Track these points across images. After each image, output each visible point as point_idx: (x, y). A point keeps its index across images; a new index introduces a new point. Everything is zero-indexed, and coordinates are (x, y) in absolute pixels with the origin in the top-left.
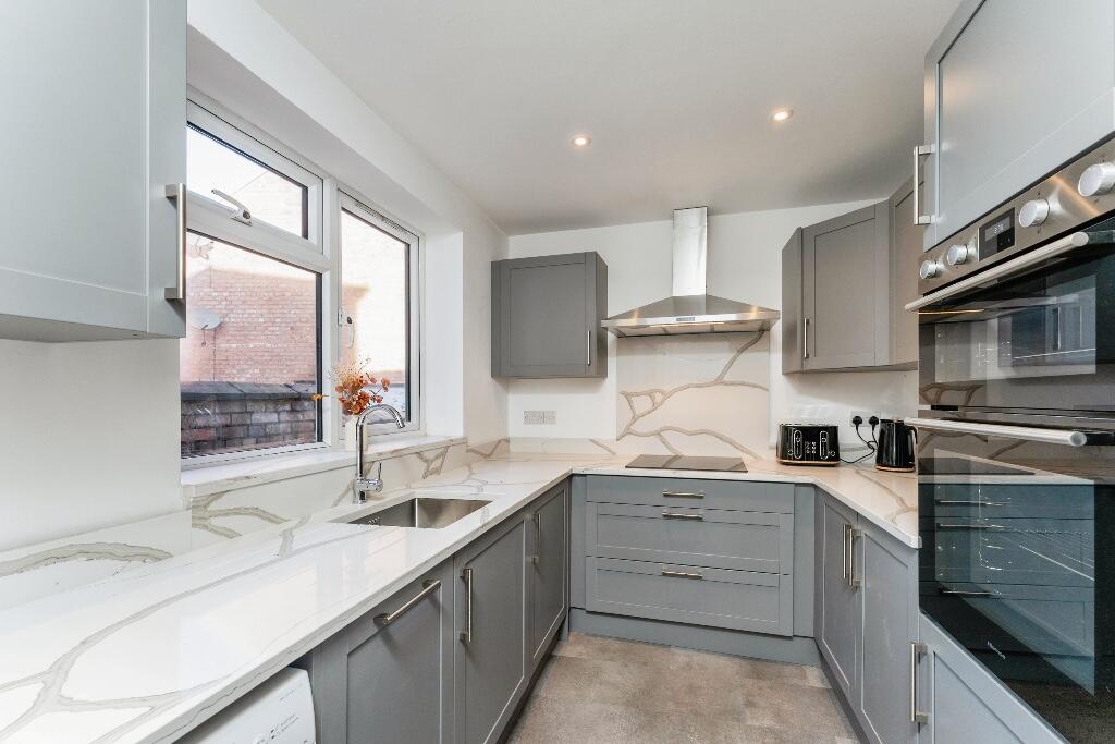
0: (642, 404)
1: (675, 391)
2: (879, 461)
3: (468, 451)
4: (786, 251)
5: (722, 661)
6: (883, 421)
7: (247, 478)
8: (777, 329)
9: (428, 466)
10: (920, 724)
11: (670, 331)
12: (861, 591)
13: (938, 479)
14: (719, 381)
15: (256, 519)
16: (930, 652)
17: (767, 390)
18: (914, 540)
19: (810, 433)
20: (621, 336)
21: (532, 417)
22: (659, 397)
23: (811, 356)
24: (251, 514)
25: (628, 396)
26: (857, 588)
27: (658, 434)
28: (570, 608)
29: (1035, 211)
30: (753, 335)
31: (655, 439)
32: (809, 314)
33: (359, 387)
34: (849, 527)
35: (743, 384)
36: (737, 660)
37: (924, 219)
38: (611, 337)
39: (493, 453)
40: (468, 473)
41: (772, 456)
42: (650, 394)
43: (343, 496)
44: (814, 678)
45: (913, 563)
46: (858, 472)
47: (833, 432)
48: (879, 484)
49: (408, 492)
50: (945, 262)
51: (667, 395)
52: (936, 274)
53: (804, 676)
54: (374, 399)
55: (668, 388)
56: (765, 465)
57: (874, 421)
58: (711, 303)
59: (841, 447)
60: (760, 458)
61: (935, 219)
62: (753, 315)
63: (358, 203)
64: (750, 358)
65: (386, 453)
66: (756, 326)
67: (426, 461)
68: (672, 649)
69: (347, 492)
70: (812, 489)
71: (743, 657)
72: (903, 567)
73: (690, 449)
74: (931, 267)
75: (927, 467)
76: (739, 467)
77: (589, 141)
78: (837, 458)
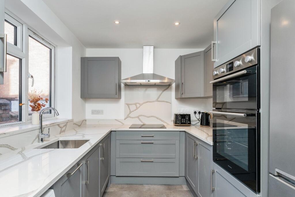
0: (133, 108)
1: (144, 103)
2: (201, 124)
3: (74, 124)
4: (176, 62)
5: (159, 186)
6: (202, 113)
7: (5, 134)
8: (174, 85)
9: (61, 129)
10: (213, 191)
11: (142, 84)
12: (198, 159)
13: (218, 128)
14: (157, 100)
15: (7, 148)
16: (215, 172)
17: (171, 103)
18: (212, 143)
19: (183, 116)
20: (126, 85)
21: (94, 112)
22: (138, 105)
23: (183, 94)
24: (5, 147)
25: (128, 105)
26: (197, 159)
27: (138, 117)
28: (111, 176)
29: (237, 63)
30: (167, 86)
31: (137, 119)
32: (183, 81)
33: (38, 101)
34: (195, 142)
35: (164, 101)
36: (163, 186)
37: (214, 60)
38: (122, 85)
39: (81, 124)
40: (75, 132)
41: (172, 124)
42: (135, 104)
43: (35, 140)
44: (185, 188)
45: (211, 149)
46: (196, 127)
47: (189, 116)
48: (202, 130)
49: (57, 138)
50: (219, 72)
51: (141, 105)
52: (217, 75)
53: (182, 188)
54: (42, 105)
55: (141, 103)
56: (171, 126)
57: (199, 113)
58: (154, 76)
59: (191, 120)
60: (169, 124)
61: (216, 60)
62: (166, 81)
63: (35, 33)
64: (166, 93)
65: (48, 125)
66: (168, 84)
67: (61, 128)
68: (144, 185)
69: (36, 139)
70: (184, 132)
71: (165, 185)
72: (209, 151)
73: (148, 122)
74: (216, 73)
75: (215, 125)
76: (163, 127)
77: (120, 23)
78: (190, 124)
